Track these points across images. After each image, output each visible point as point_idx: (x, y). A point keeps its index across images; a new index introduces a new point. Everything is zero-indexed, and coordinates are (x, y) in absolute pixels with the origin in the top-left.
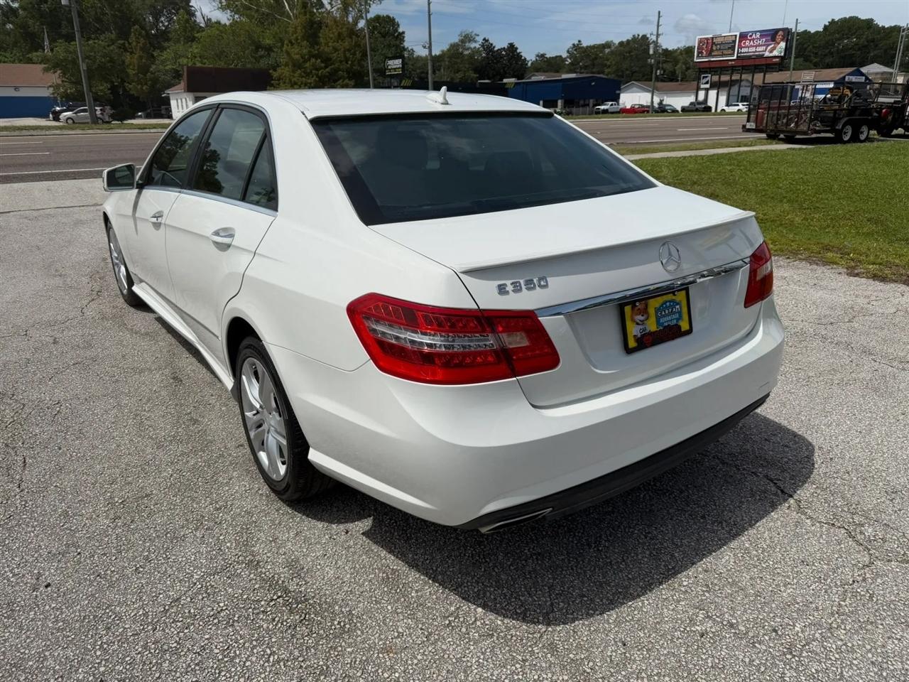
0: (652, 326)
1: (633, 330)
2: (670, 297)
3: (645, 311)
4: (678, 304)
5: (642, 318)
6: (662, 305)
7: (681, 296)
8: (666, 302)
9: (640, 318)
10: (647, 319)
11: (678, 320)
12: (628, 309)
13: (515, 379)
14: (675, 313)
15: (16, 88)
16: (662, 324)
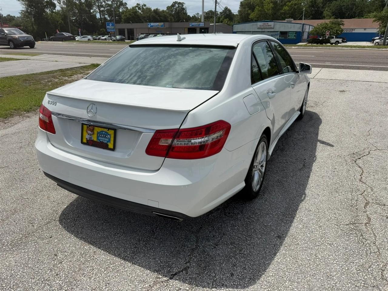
0: (95, 138)
1: (86, 136)
2: (106, 130)
3: (93, 131)
4: (109, 135)
5: (91, 133)
6: (101, 132)
7: (112, 132)
8: (103, 132)
9: (89, 132)
10: (93, 134)
11: (108, 142)
12: (85, 127)
13: (45, 131)
14: (107, 138)
15: (365, 29)
16: (99, 140)
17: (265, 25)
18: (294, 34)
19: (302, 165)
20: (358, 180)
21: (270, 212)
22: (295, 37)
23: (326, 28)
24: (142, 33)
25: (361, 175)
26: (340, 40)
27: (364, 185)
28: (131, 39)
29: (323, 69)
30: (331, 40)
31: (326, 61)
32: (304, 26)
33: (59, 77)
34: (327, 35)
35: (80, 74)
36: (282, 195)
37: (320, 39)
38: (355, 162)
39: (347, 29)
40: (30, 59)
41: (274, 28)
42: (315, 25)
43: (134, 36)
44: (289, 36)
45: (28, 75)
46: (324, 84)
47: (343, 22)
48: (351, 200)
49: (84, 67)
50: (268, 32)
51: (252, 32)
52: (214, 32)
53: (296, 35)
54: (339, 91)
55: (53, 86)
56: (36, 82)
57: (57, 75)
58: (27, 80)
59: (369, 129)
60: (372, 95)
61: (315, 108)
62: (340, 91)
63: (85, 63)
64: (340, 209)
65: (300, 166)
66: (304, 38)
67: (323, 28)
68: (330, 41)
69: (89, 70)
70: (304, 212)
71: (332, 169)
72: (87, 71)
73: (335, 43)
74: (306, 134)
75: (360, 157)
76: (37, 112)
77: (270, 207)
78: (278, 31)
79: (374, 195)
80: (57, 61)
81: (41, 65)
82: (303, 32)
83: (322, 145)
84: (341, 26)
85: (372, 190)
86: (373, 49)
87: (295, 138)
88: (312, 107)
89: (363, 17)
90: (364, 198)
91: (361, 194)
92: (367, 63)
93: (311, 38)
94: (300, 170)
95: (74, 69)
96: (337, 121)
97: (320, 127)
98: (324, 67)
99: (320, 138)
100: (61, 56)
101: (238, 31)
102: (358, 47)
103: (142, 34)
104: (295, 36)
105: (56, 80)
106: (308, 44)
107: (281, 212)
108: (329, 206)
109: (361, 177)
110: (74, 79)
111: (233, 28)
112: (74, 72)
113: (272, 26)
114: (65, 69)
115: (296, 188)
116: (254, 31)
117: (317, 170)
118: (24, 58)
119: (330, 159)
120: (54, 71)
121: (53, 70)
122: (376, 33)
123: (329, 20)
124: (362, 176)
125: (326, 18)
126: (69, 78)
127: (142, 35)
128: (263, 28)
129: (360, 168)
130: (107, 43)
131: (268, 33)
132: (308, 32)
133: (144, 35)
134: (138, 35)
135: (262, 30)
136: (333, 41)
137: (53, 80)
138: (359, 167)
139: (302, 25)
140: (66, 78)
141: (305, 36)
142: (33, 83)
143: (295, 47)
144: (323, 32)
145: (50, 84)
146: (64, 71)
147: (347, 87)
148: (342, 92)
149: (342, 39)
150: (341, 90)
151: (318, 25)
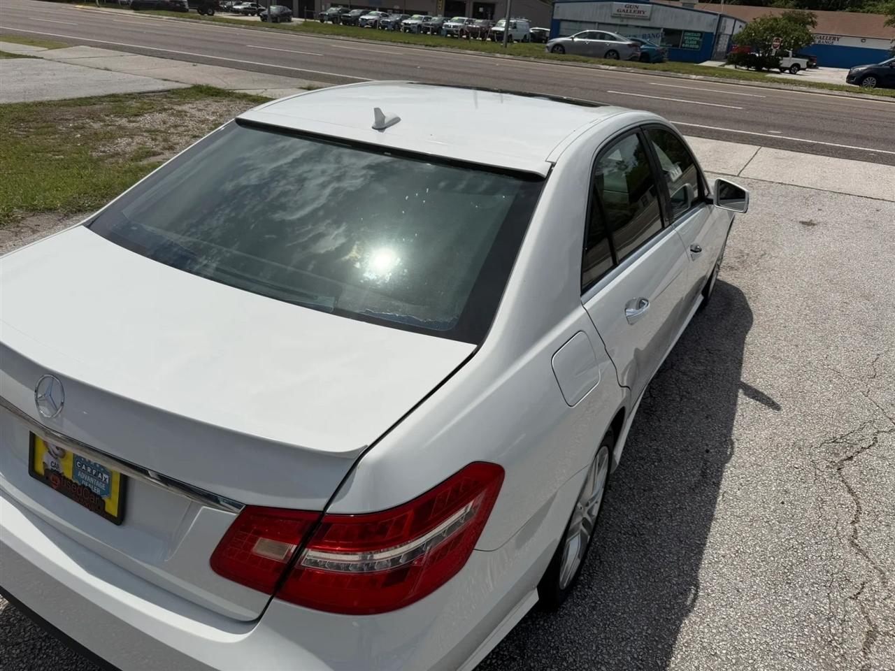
4: (107, 474)
5: (57, 452)
10: (63, 457)
11: (103, 492)
14: (100, 480)
15: (863, 40)
16: (80, 479)
17: (629, 10)
18: (696, 39)
19: (697, 472)
20: (845, 541)
21: (602, 653)
22: (697, 47)
23: (772, 29)
24: (334, 2)
25: (853, 523)
26: (803, 62)
27: (863, 563)
28: (305, 15)
29: (763, 148)
30: (782, 59)
31: (769, 126)
32: (723, 21)
33: (107, 116)
34: (775, 48)
35: (160, 111)
36: (639, 588)
37: (757, 55)
38: (839, 469)
39: (822, 36)
40: (42, 58)
41: (652, 20)
42: (749, 20)
43: (314, 9)
44: (683, 42)
45: (26, 105)
46: (763, 196)
47: (813, 18)
48: (829, 619)
49: (173, 93)
50: (638, 27)
51: (597, 24)
52: (507, 16)
53: (701, 40)
54: (800, 222)
55: (86, 143)
56: (43, 127)
57: (102, 110)
58: (23, 120)
59: (876, 357)
60: (880, 243)
61: (738, 273)
62: (803, 223)
63: (177, 82)
64: (798, 655)
65: (694, 475)
66: (718, 50)
67: (766, 30)
68: (781, 62)
69: (184, 104)
70: (697, 658)
71: (779, 491)
72: (180, 105)
73: (790, 69)
74: (714, 362)
75: (851, 454)
76: (22, 228)
77: (602, 636)
78: (658, 26)
79: (889, 601)
80: (108, 70)
81: (67, 79)
82: (718, 35)
83: (752, 402)
84: (808, 26)
85: (884, 582)
86: (883, 98)
87: (684, 373)
88: (732, 268)
89: (862, 8)
90: (863, 613)
91: (855, 597)
92: (868, 139)
93: (736, 52)
94: (692, 490)
95: (148, 96)
96: (794, 320)
97: (749, 338)
98: (766, 145)
99: (745, 377)
100: (121, 53)
101: (565, 18)
102: (847, 91)
103: (333, 5)
104: (698, 43)
105: (97, 126)
106: (726, 64)
107: (633, 658)
108: (768, 640)
109: (855, 531)
110: (142, 126)
111: (553, 8)
112: (146, 106)
113: (647, 14)
114: (125, 94)
115: (678, 560)
116: (603, 21)
117: (739, 493)
118: (28, 55)
119: (774, 454)
120: (96, 97)
121: (93, 95)
122: (889, 51)
123: (782, 11)
124: (856, 525)
125: (776, 3)
126: (130, 122)
127: (332, 8)
128: (625, 18)
129: (853, 494)
130: (243, 26)
131: (637, 29)
132: (731, 36)
133: (338, 9)
134: (323, 7)
135: (622, 21)
136: (787, 62)
137: (88, 123)
138: (850, 491)
139: (718, 18)
140: (123, 122)
141: (723, 45)
142: (36, 128)
143: (699, 77)
144: (765, 40)
145: (79, 135)
146: (120, 101)
147: (819, 210)
148: (807, 227)
149: (807, 60)
150: (804, 220)
151: (755, 22)
